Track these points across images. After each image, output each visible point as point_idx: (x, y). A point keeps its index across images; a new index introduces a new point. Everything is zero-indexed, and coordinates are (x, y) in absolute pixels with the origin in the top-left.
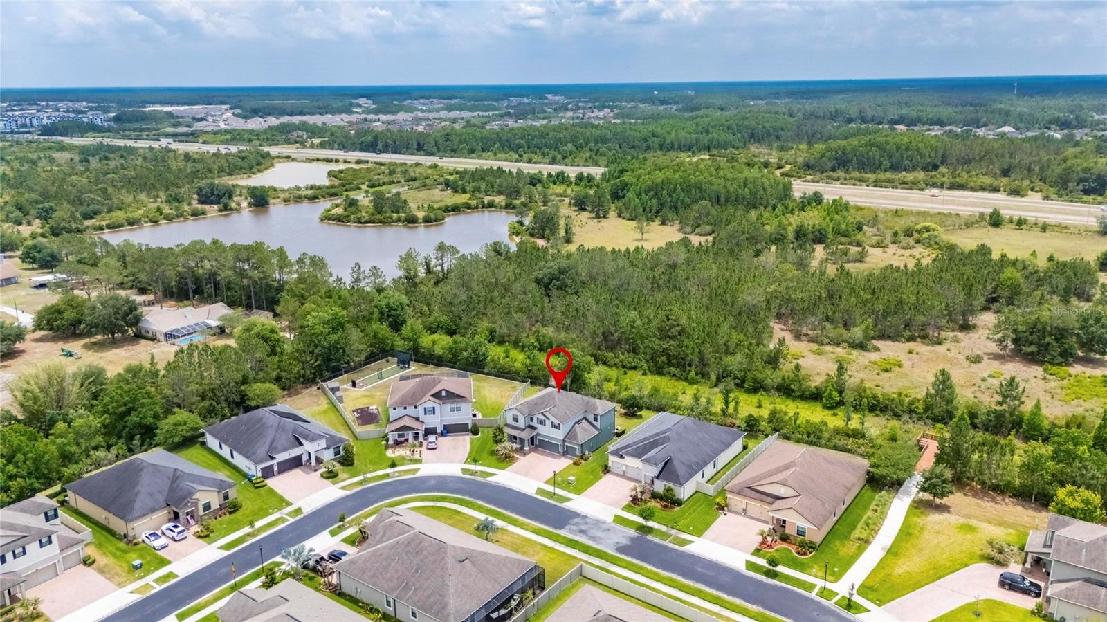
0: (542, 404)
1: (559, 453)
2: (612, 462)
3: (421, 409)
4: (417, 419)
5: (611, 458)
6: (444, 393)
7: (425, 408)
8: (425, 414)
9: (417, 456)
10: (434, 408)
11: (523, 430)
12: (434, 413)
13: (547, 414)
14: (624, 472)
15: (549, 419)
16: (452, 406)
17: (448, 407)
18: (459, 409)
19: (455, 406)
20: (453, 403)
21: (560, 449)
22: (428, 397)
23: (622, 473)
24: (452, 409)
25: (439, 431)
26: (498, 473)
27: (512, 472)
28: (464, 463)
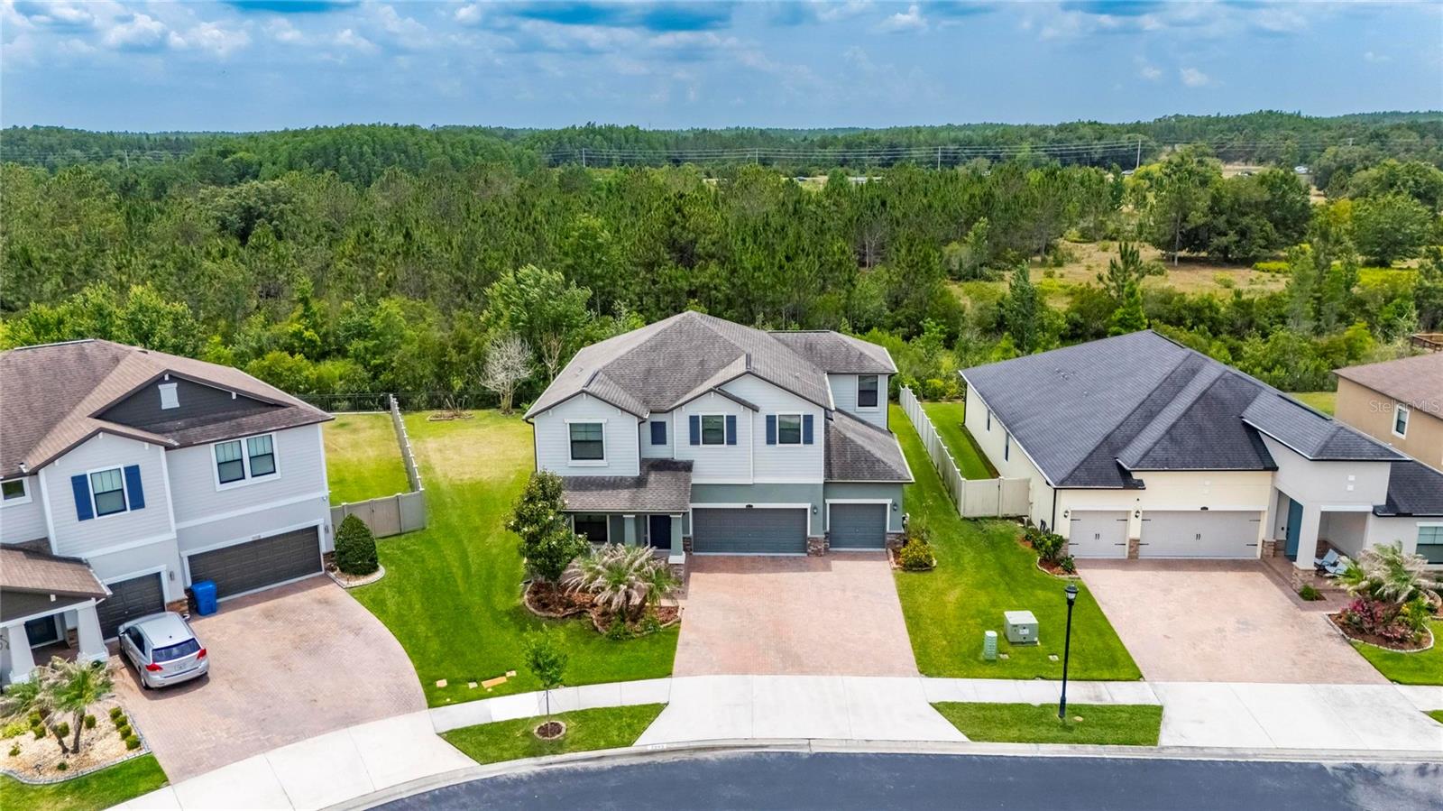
1: (803, 545)
2: (1075, 516)
3: (54, 491)
4: (38, 550)
5: (1073, 500)
6: (169, 397)
7: (80, 483)
8: (84, 513)
9: (107, 750)
10: (133, 473)
11: (640, 483)
12: (138, 503)
13: (741, 390)
14: (1135, 544)
15: (755, 409)
16: (229, 453)
17: (205, 459)
18: (265, 463)
19: (246, 448)
20: (234, 435)
21: (814, 530)
22: (79, 422)
23: (1124, 553)
24: (230, 471)
25: (174, 591)
26: (662, 701)
27: (717, 673)
28: (431, 706)
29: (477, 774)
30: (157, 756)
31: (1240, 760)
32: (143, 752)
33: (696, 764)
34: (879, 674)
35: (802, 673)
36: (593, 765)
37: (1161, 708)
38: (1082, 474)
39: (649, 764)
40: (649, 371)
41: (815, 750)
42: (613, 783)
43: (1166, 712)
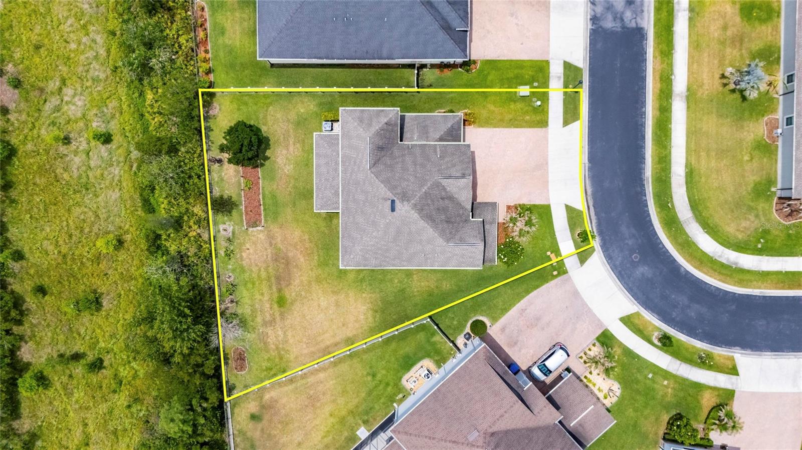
0: (445, 210)
26: (564, 206)
27: (548, 190)
28: (567, 272)
29: (599, 251)
30: (595, 337)
31: (588, 49)
32: (596, 341)
33: (594, 194)
34: (547, 140)
35: (547, 163)
36: (594, 222)
37: (565, 62)
38: (462, 47)
39: (594, 206)
40: (447, 222)
41: (587, 161)
42: (603, 215)
43: (567, 60)
